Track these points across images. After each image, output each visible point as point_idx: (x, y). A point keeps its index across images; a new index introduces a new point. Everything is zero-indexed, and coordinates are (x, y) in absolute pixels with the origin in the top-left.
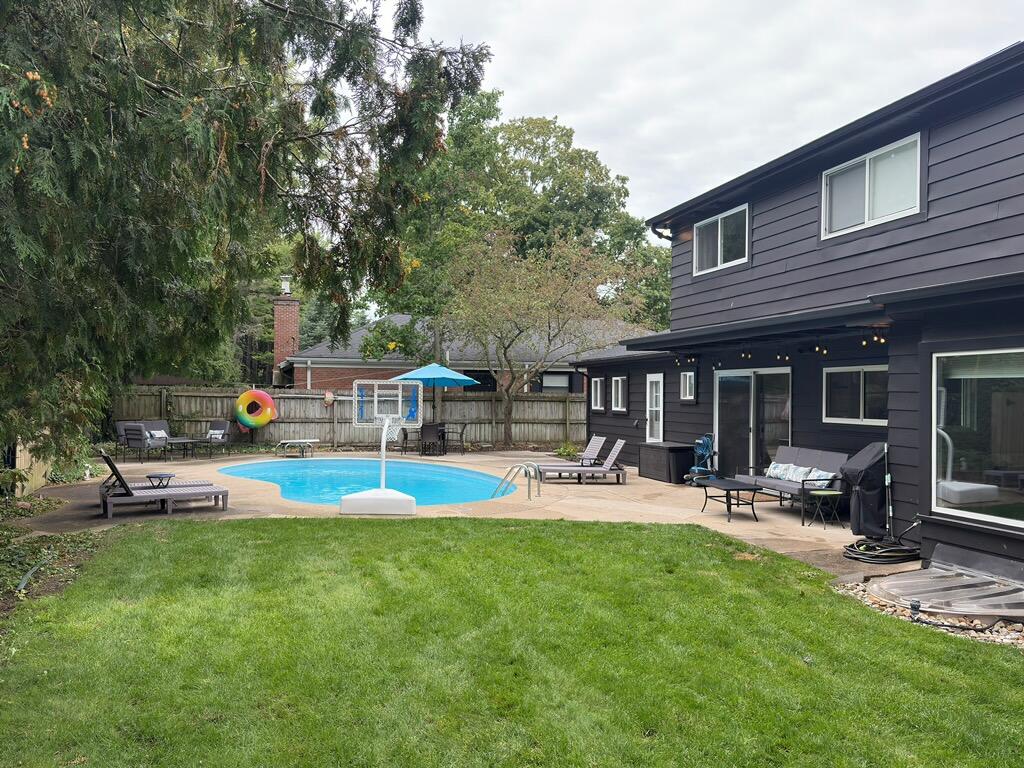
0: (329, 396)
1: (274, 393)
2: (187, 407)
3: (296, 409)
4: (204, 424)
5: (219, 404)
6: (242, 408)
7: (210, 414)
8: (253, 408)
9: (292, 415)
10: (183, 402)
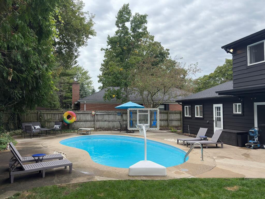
0: (93, 113)
1: (75, 112)
2: (47, 117)
3: (83, 117)
4: (52, 123)
5: (57, 116)
6: (65, 117)
7: (54, 119)
8: (69, 117)
9: (81, 119)
10: (45, 115)
